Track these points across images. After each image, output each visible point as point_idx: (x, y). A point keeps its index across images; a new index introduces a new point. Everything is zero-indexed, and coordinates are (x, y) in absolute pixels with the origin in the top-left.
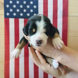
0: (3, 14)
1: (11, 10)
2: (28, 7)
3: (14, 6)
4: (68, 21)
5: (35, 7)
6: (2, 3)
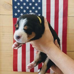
2: (33, 8)
3: (22, 8)
4: (68, 21)
5: (39, 8)
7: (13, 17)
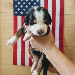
1: (19, 9)
3: (22, 6)
6: (12, 4)
7: (14, 15)
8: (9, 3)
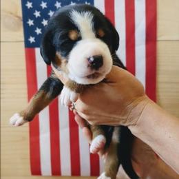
0: (23, 39)
7: (26, 47)
8: (11, 14)
